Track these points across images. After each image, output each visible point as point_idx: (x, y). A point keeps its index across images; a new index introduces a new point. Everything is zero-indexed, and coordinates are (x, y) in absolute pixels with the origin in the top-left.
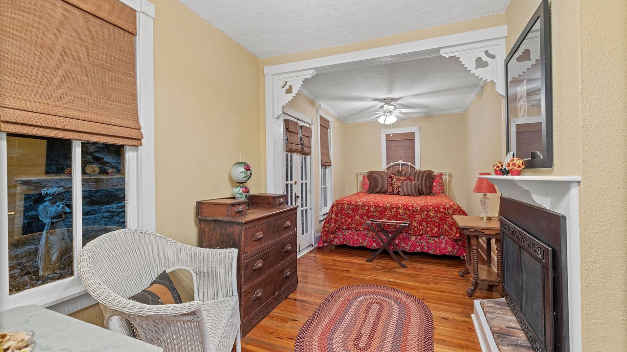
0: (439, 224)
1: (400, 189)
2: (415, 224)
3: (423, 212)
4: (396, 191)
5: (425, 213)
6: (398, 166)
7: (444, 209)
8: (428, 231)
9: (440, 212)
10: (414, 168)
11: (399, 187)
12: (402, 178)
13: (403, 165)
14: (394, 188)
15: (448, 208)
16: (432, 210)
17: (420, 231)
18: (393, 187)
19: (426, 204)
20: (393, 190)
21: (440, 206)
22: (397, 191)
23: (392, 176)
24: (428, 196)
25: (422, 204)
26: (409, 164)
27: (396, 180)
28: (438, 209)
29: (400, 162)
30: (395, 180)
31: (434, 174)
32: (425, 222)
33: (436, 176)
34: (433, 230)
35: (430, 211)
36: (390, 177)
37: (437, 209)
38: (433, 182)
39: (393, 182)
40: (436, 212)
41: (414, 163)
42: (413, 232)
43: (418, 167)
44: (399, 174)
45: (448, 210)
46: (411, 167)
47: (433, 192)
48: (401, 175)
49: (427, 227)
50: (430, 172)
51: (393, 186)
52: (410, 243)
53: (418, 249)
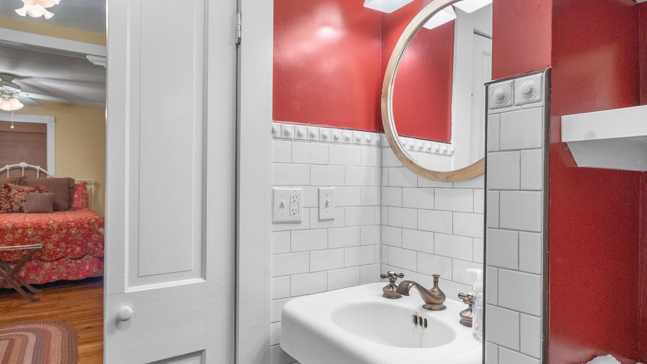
1: (23, 205)
2: (50, 246)
3: (62, 230)
4: (16, 208)
5: (64, 231)
6: (19, 170)
7: (89, 224)
8: (69, 253)
9: (84, 228)
10: (46, 175)
11: (22, 201)
12: (26, 188)
13: (27, 169)
14: (13, 204)
15: (93, 223)
16: (74, 227)
17: (58, 254)
18: (11, 202)
19: (66, 220)
20: (12, 207)
21: (83, 221)
22: (18, 208)
23: (10, 185)
24: (67, 212)
25: (60, 221)
26: (38, 168)
27: (16, 191)
28: (82, 225)
29: (23, 165)
30: (14, 191)
31: (76, 183)
32: (64, 242)
33: (78, 185)
34: (74, 250)
35: (71, 228)
36: (6, 187)
37: (80, 225)
38: (74, 193)
39: (11, 194)
40: (78, 228)
41: (45, 167)
42: (48, 257)
43: (53, 171)
44: (21, 182)
45: (93, 225)
46: (41, 172)
48: (25, 184)
49: (67, 248)
50: (70, 181)
51: (11, 200)
52: (43, 272)
53: (54, 278)
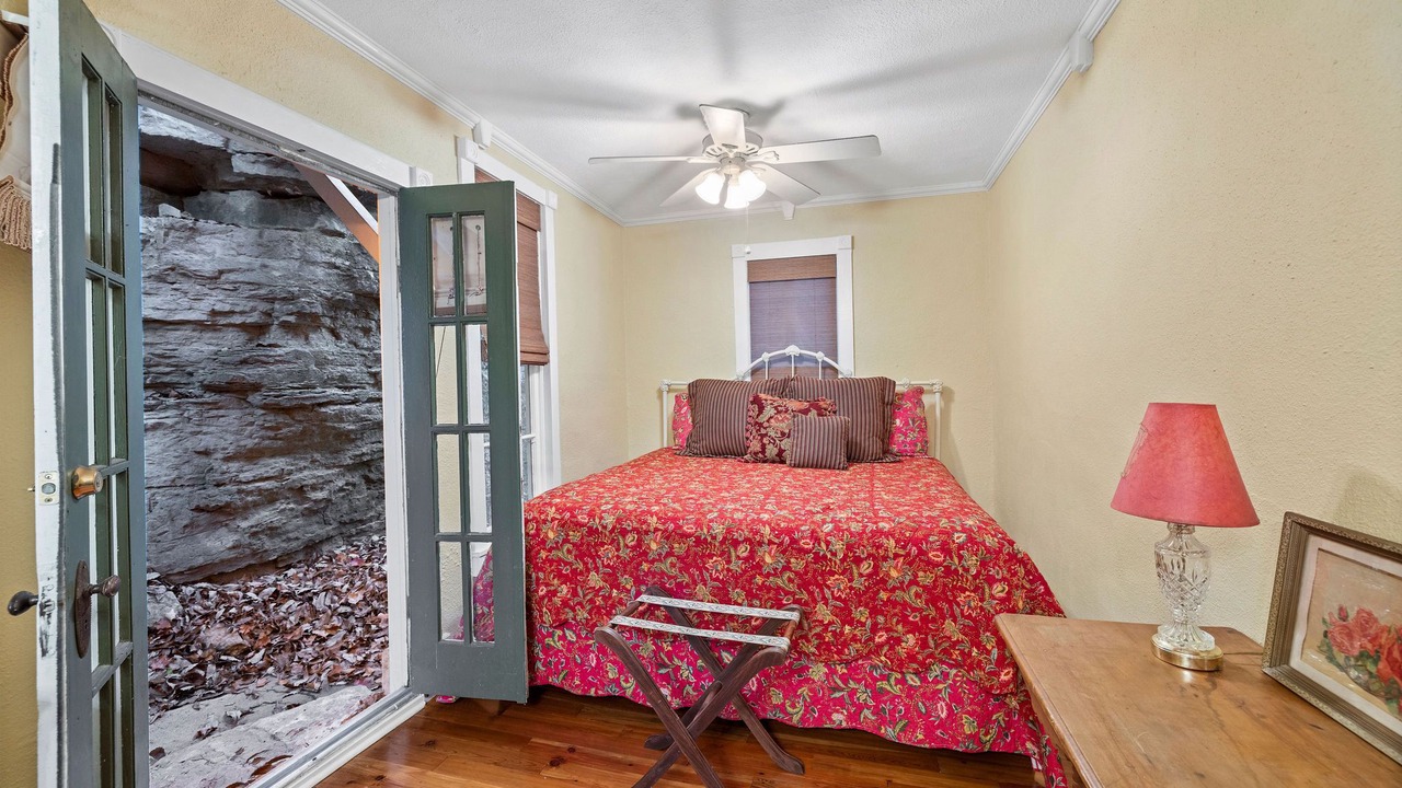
0: (925, 619)
1: (786, 444)
2: (824, 613)
3: (858, 561)
4: (771, 451)
5: (866, 568)
6: (785, 364)
7: (945, 549)
8: (880, 646)
9: (929, 563)
10: (836, 371)
11: (783, 434)
12: (793, 405)
13: (800, 358)
14: (765, 441)
15: (961, 547)
16: (896, 556)
17: (845, 644)
18: (763, 436)
19: (872, 527)
20: (763, 447)
21: (926, 537)
22: (776, 451)
23: (763, 396)
24: (877, 466)
25: (855, 527)
26: (820, 356)
27: (773, 412)
28: (921, 552)
29: (793, 350)
30: (769, 411)
31: (898, 389)
32: (866, 606)
33: (902, 396)
34: (898, 641)
35: (885, 559)
36: (757, 401)
37: (914, 549)
38: (893, 416)
39: (763, 419)
40: (910, 564)
41: (833, 353)
42: (818, 647)
43: (846, 367)
44: (784, 389)
45: (961, 558)
46: (826, 366)
47: (895, 448)
48: (793, 395)
49: (875, 629)
50: (885, 384)
51: (763, 431)
52: (804, 690)
53: (835, 717)
